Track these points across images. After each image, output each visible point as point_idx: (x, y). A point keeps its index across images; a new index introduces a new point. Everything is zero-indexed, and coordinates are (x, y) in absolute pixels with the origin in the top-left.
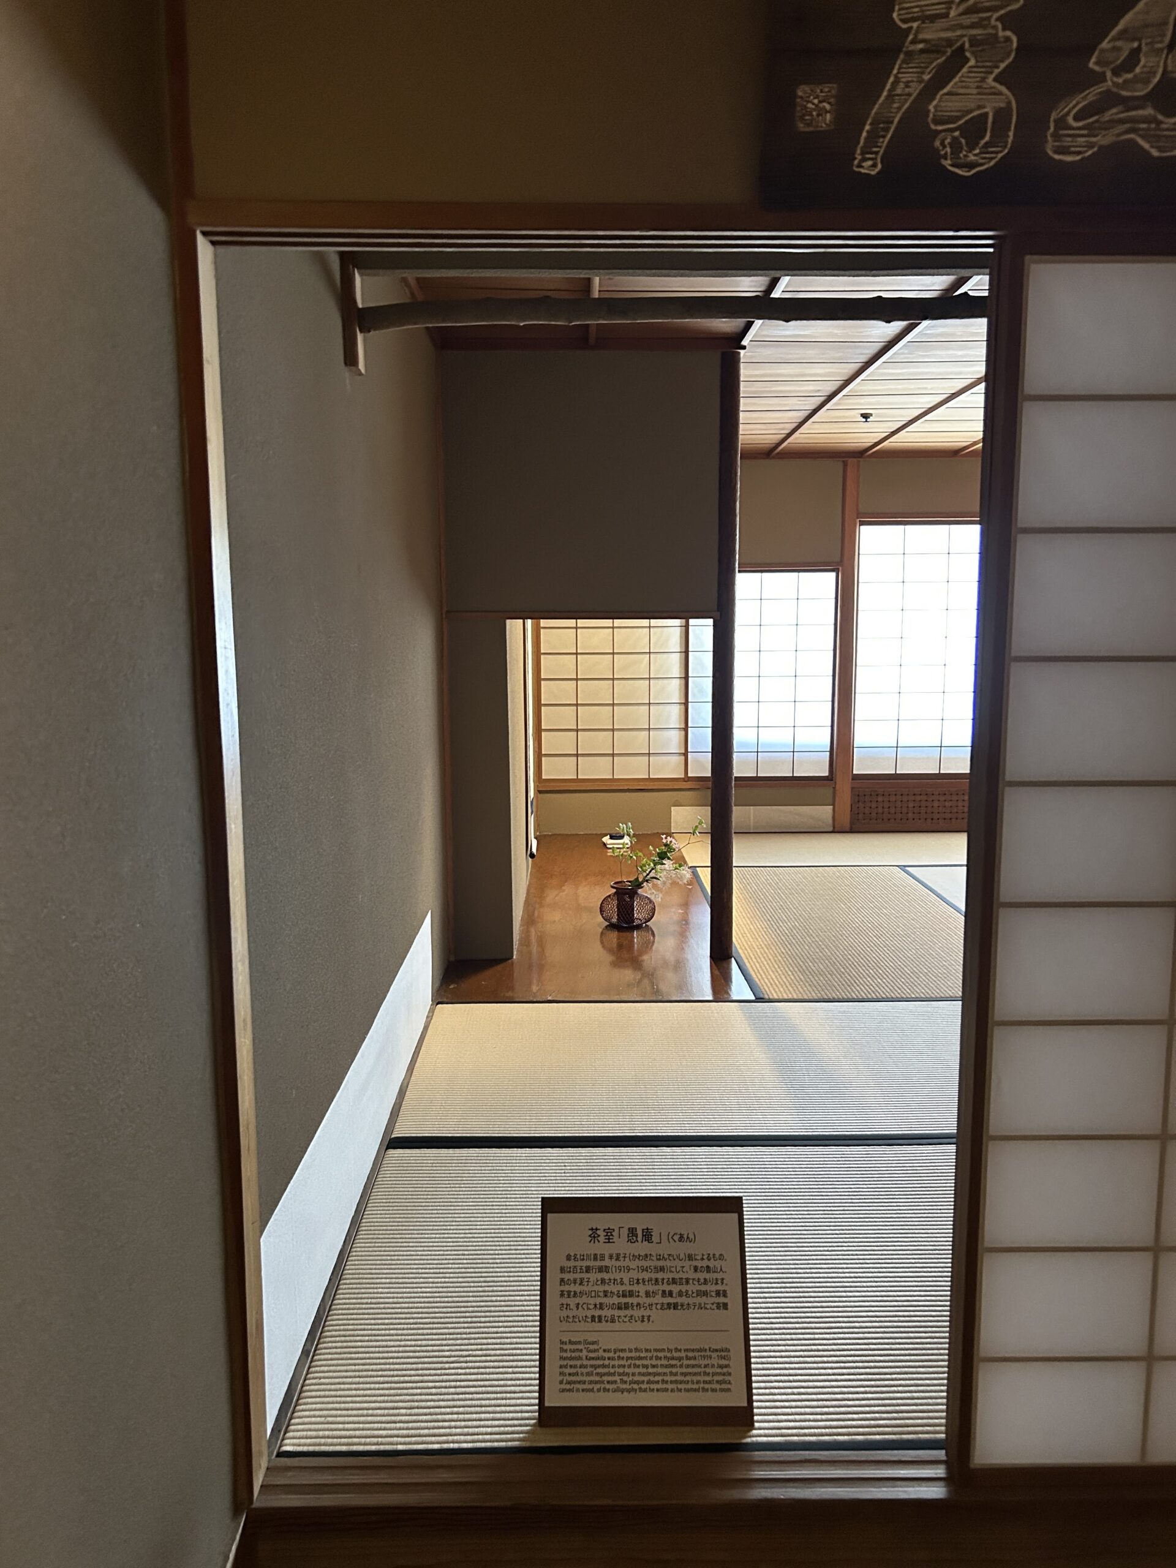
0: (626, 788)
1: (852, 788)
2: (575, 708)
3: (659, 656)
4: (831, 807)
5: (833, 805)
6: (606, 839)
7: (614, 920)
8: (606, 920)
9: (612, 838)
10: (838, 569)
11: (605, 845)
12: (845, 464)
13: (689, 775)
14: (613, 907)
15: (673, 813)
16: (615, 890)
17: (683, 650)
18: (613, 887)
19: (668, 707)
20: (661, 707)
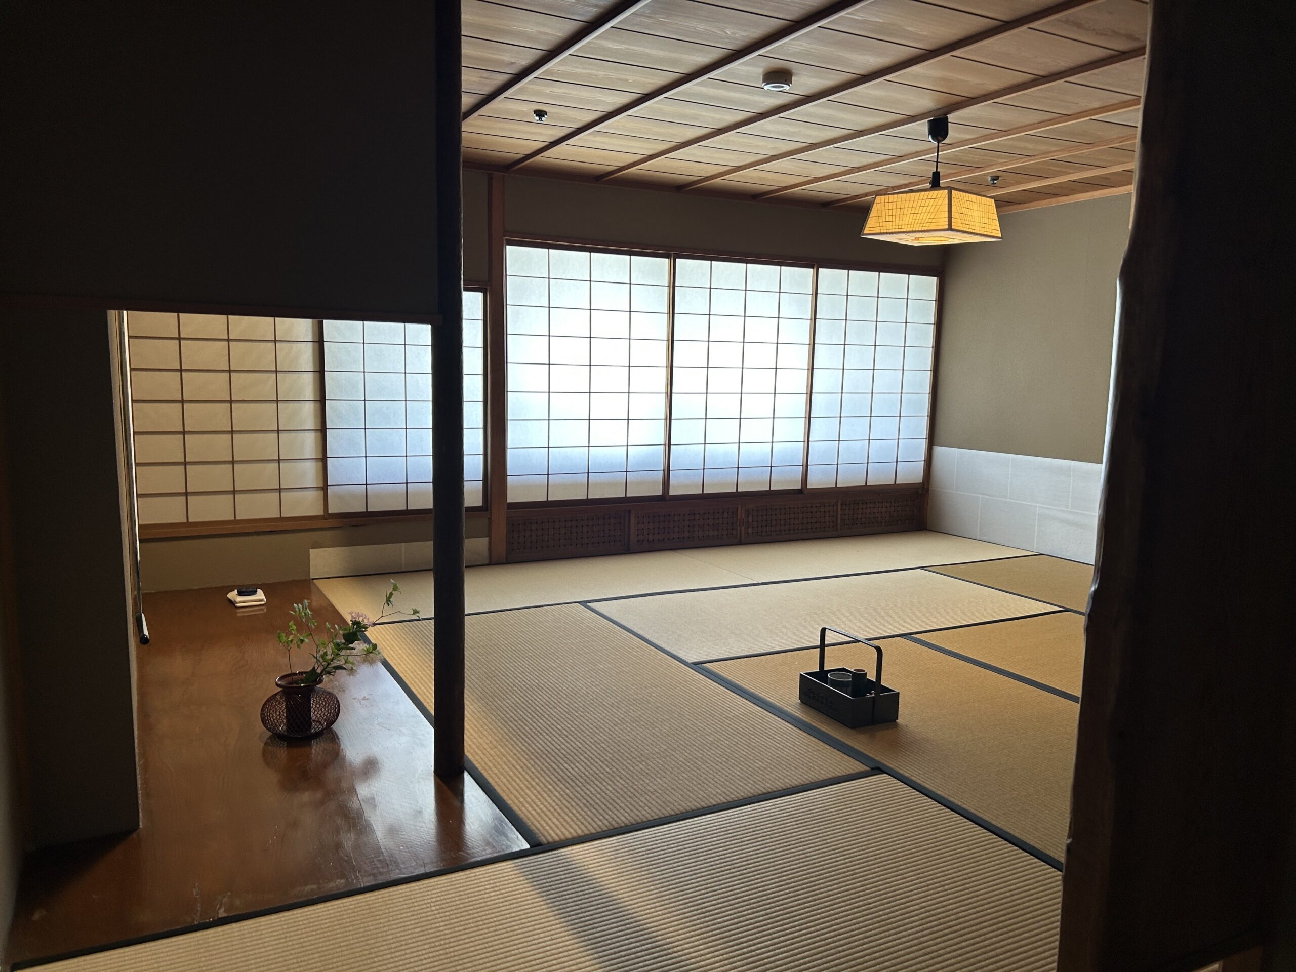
0: (253, 530)
1: (508, 518)
2: (182, 436)
3: (288, 375)
4: (487, 538)
5: (489, 536)
6: (233, 595)
7: (282, 728)
8: (269, 730)
9: (240, 594)
10: (486, 289)
11: (232, 603)
12: (490, 178)
13: (330, 512)
14: (280, 714)
15: (311, 557)
16: (280, 689)
17: (318, 369)
18: (278, 685)
19: (302, 434)
20: (293, 435)
